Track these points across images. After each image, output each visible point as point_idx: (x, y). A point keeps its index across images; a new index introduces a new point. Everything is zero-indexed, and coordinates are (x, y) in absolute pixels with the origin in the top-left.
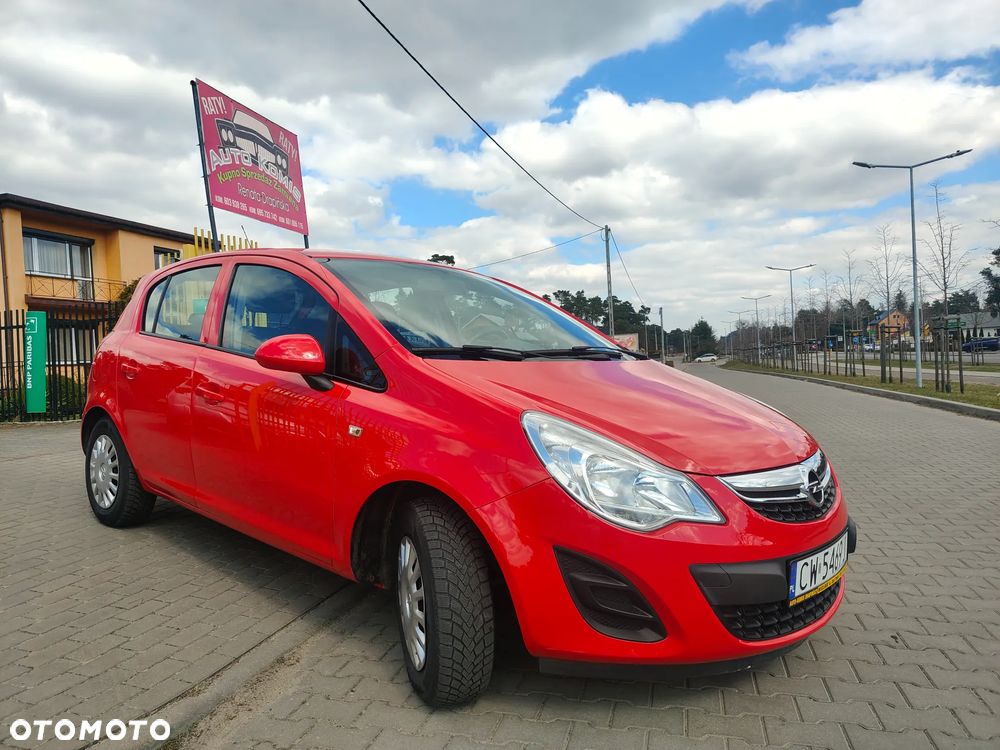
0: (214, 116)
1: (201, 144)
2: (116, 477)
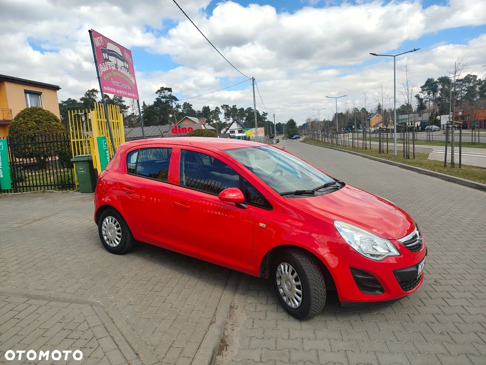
0: (100, 47)
1: (96, 62)
2: (120, 234)
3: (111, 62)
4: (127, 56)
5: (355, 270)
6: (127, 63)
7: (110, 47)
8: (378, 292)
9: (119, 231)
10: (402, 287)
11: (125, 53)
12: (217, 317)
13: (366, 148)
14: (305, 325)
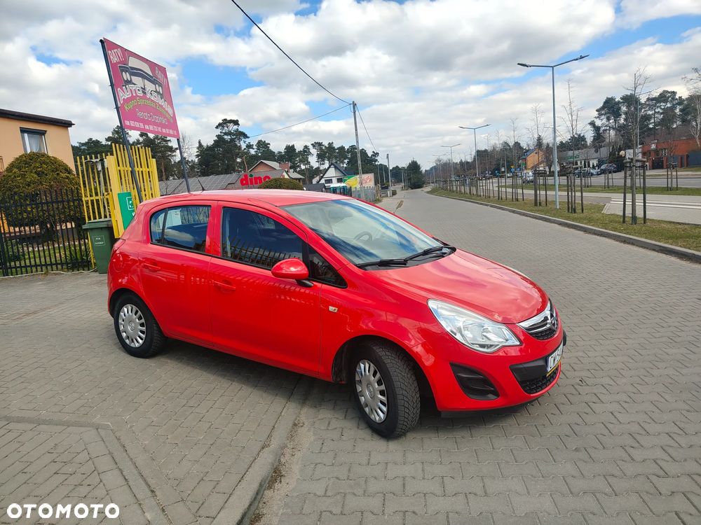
0: (117, 63)
1: (112, 85)
2: (144, 329)
3: (135, 84)
4: (160, 75)
5: (458, 367)
6: (160, 85)
7: (133, 63)
8: (491, 397)
9: (142, 325)
10: (524, 388)
11: (157, 72)
12: (272, 439)
13: (517, 200)
14: (393, 445)
